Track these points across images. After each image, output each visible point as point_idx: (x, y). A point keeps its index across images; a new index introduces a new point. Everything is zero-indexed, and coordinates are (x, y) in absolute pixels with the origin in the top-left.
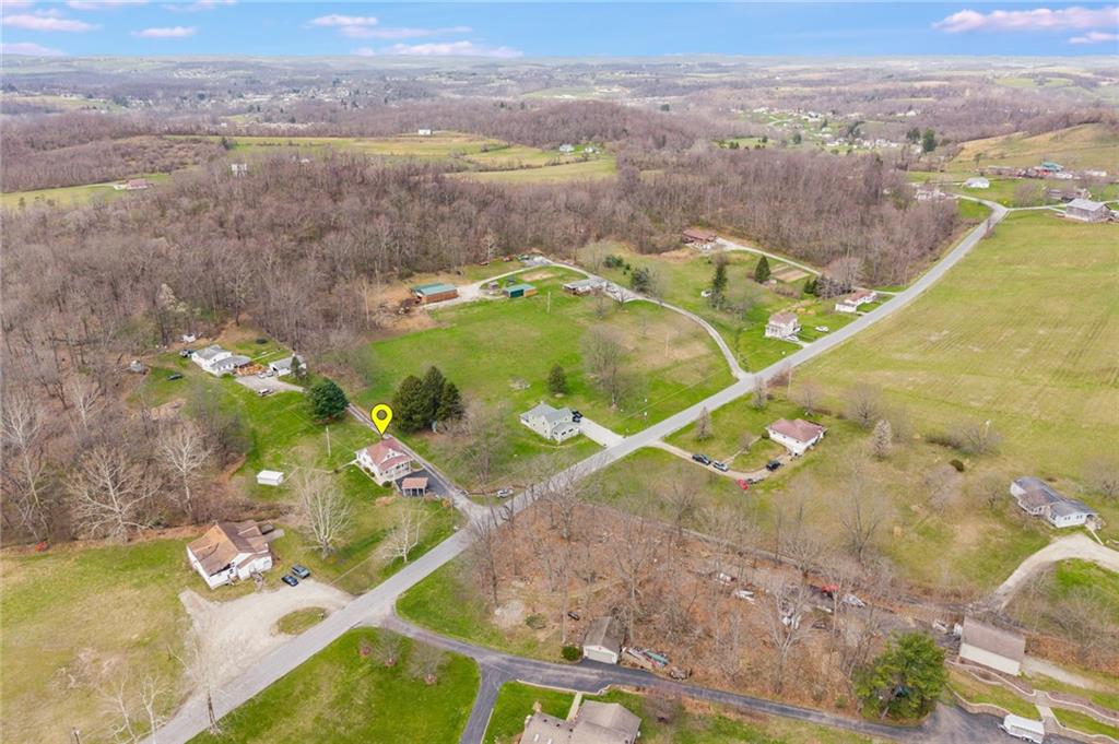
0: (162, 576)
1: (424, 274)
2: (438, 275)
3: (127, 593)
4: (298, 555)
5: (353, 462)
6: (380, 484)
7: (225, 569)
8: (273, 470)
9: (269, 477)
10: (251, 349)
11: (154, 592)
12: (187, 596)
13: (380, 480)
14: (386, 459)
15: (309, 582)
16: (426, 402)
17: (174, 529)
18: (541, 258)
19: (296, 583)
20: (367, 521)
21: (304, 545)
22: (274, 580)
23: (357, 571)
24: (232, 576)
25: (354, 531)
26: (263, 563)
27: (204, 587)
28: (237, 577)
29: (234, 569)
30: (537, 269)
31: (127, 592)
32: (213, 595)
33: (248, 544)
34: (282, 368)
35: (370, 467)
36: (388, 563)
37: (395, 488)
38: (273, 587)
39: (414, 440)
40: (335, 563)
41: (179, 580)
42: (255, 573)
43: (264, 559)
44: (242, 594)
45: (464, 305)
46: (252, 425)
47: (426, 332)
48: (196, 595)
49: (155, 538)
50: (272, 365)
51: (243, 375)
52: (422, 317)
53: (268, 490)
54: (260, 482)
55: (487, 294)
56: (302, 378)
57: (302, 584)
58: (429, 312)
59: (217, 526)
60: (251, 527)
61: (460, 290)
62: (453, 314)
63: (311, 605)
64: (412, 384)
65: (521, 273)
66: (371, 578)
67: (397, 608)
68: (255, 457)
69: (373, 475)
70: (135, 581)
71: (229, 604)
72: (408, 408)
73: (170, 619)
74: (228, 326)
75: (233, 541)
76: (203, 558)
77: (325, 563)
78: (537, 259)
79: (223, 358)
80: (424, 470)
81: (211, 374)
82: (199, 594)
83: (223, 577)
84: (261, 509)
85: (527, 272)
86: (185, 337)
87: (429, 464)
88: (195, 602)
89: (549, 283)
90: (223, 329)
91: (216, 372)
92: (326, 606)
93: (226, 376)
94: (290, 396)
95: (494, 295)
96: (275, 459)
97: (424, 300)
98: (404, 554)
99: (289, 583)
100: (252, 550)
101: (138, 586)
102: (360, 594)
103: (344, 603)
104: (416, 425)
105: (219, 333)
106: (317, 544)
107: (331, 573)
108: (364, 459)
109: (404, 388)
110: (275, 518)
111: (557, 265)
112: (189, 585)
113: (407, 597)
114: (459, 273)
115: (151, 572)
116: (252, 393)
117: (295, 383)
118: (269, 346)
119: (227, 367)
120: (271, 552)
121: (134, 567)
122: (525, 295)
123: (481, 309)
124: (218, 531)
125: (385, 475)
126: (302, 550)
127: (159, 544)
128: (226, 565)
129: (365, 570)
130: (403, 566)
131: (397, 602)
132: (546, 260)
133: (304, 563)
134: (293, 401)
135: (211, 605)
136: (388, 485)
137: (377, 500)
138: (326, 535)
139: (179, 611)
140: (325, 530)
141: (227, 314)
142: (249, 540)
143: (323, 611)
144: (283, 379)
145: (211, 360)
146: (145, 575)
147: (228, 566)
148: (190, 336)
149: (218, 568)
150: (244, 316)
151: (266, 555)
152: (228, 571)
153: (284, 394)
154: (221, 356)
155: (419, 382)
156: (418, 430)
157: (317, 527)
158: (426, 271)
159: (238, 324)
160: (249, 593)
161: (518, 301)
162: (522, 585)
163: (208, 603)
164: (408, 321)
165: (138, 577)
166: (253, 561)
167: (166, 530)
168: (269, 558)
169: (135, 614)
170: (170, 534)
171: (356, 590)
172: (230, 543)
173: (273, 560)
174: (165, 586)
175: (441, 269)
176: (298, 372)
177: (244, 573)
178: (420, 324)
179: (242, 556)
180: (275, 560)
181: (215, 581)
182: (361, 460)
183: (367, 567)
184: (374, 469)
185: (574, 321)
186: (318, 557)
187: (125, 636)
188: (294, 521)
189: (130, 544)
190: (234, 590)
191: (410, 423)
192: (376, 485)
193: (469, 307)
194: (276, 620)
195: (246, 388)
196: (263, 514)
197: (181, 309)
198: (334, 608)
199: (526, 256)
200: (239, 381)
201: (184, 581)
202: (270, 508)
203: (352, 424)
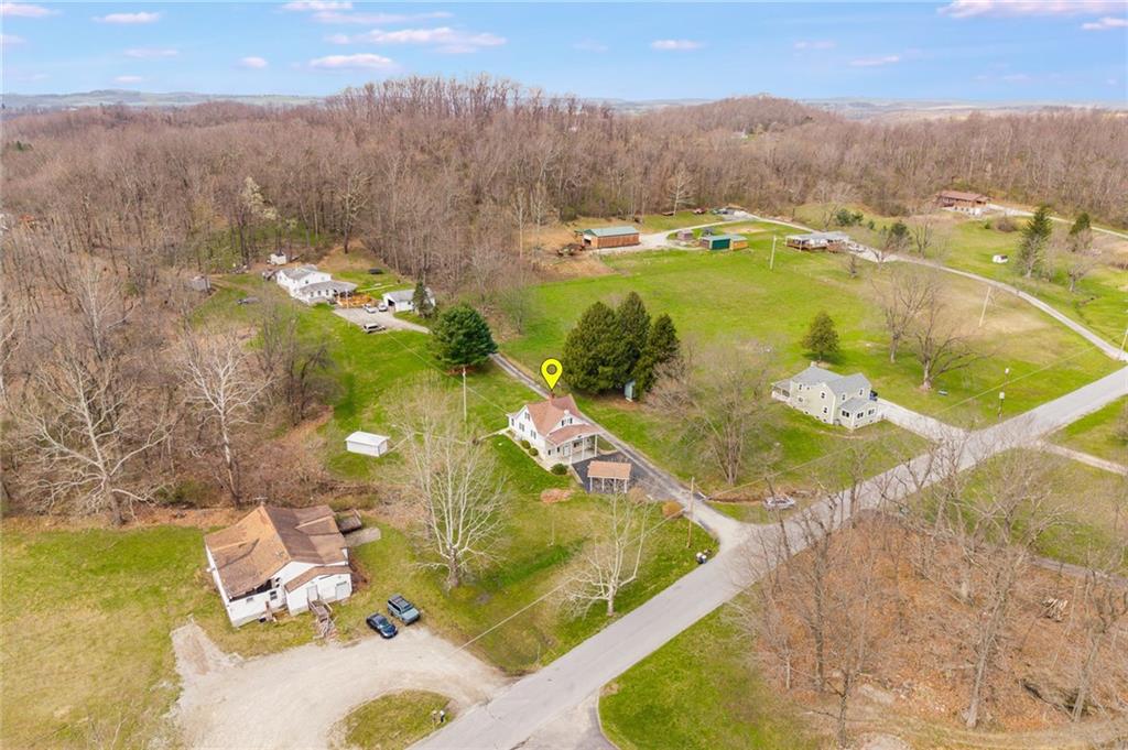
0: (156, 591)
1: (591, 219)
2: (610, 221)
3: (86, 616)
4: (400, 577)
5: (503, 432)
6: (548, 469)
7: (262, 589)
8: (375, 433)
9: (365, 442)
10: (360, 279)
11: (132, 621)
12: (186, 635)
13: (548, 462)
14: (559, 426)
15: (419, 634)
16: (621, 347)
17: (200, 511)
18: (743, 213)
19: (393, 633)
20: (529, 528)
21: (414, 557)
22: (352, 622)
23: (514, 622)
24: (275, 604)
25: (507, 541)
26: (334, 586)
27: (221, 621)
28: (285, 606)
29: (279, 591)
30: (739, 224)
31: (87, 613)
32: (231, 638)
33: (312, 547)
34: (401, 301)
35: (530, 439)
36: (579, 611)
37: (572, 477)
38: (348, 636)
39: (600, 407)
40: (470, 600)
41: (182, 602)
42: (317, 603)
43: (335, 579)
44: (288, 644)
45: (649, 253)
46: (348, 370)
47: (600, 280)
48: (202, 636)
49: (166, 522)
50: (387, 297)
51: (344, 307)
52: (592, 262)
53: (362, 462)
54: (351, 448)
55: (678, 244)
56: (428, 316)
57: (407, 635)
58: (601, 257)
59: (262, 508)
60: (321, 516)
61: (641, 238)
62: (635, 263)
63: (420, 686)
64: (598, 317)
65: (720, 226)
66: (543, 639)
67: (604, 718)
68: (348, 410)
69: (536, 453)
70: (109, 594)
71: (258, 662)
72: (591, 354)
73: (140, 682)
74: (332, 252)
75: (285, 538)
76: (226, 562)
77: (451, 600)
78: (737, 213)
79: (319, 281)
80: (619, 453)
81: (299, 302)
82: (209, 634)
83: (257, 605)
84: (348, 491)
85: (727, 225)
86: (273, 257)
87: (627, 446)
88: (198, 647)
89: (761, 237)
90: (326, 255)
91: (306, 299)
92: (452, 692)
93: (319, 305)
94: (409, 337)
95: (686, 246)
96: (378, 419)
97: (594, 244)
98: (609, 597)
99: (379, 631)
100: (315, 558)
101: (109, 605)
102: (522, 674)
103: (488, 689)
104: (603, 384)
105: (320, 259)
106: (439, 559)
107: (463, 621)
108: (522, 426)
109: (587, 320)
110: (367, 507)
111: (767, 221)
112: (194, 612)
113: (622, 692)
114: (637, 221)
115: (140, 582)
116: (354, 328)
117: (418, 323)
118: (385, 277)
119: (324, 293)
120: (352, 565)
121: (112, 569)
122: (731, 248)
123: (672, 259)
124: (262, 518)
125: (555, 454)
126: (409, 566)
127: (167, 533)
128: (263, 580)
129: (529, 622)
130: (607, 621)
131: (602, 701)
132: (750, 216)
133: (411, 593)
134: (413, 343)
135: (225, 660)
136: (560, 470)
137: (544, 493)
138: (455, 545)
139: (163, 669)
140: (456, 532)
141: (335, 239)
142: (315, 540)
143: (443, 702)
144: (402, 315)
145: (302, 283)
146: (128, 585)
147: (267, 586)
148: (279, 255)
149: (249, 586)
150: (355, 243)
151: (341, 570)
152: (266, 595)
153: (400, 333)
154: (317, 277)
155: (609, 313)
156: (603, 393)
157: (442, 527)
158: (594, 216)
159: (346, 252)
160: (302, 642)
161: (721, 254)
162: (886, 697)
163: (220, 655)
164: (575, 264)
165: (115, 589)
166: (316, 580)
167: (186, 512)
168: (347, 577)
169: (82, 659)
170: (193, 517)
171: (514, 663)
172: (279, 541)
173: (354, 581)
174: (154, 611)
175: (614, 215)
176: (422, 307)
177: (297, 601)
178: (591, 270)
179: (296, 569)
180: (358, 582)
181: (241, 611)
182: (515, 428)
183: (533, 615)
184: (539, 443)
185: (812, 279)
186: (439, 585)
187: (42, 710)
188: (399, 515)
189: (124, 528)
190: (275, 634)
191: (593, 379)
192: (542, 469)
193: (656, 256)
194: (345, 711)
195: (347, 322)
196: (350, 500)
197: (271, 214)
198: (465, 699)
199: (724, 210)
200: (338, 313)
201: (190, 605)
202: (362, 491)
203: (499, 378)
